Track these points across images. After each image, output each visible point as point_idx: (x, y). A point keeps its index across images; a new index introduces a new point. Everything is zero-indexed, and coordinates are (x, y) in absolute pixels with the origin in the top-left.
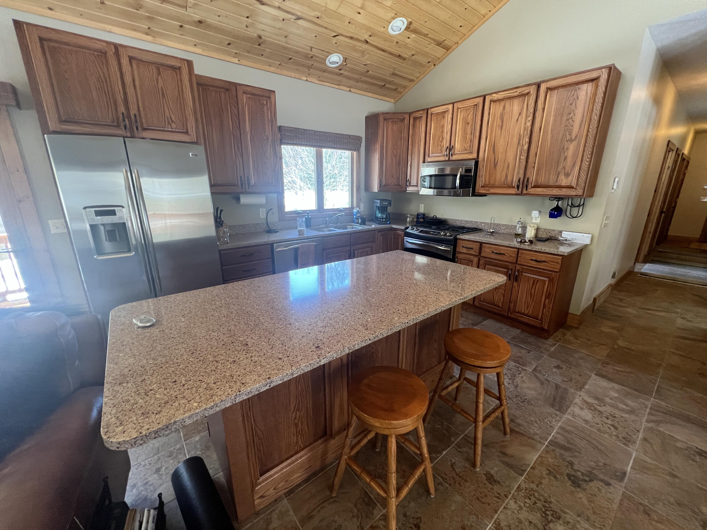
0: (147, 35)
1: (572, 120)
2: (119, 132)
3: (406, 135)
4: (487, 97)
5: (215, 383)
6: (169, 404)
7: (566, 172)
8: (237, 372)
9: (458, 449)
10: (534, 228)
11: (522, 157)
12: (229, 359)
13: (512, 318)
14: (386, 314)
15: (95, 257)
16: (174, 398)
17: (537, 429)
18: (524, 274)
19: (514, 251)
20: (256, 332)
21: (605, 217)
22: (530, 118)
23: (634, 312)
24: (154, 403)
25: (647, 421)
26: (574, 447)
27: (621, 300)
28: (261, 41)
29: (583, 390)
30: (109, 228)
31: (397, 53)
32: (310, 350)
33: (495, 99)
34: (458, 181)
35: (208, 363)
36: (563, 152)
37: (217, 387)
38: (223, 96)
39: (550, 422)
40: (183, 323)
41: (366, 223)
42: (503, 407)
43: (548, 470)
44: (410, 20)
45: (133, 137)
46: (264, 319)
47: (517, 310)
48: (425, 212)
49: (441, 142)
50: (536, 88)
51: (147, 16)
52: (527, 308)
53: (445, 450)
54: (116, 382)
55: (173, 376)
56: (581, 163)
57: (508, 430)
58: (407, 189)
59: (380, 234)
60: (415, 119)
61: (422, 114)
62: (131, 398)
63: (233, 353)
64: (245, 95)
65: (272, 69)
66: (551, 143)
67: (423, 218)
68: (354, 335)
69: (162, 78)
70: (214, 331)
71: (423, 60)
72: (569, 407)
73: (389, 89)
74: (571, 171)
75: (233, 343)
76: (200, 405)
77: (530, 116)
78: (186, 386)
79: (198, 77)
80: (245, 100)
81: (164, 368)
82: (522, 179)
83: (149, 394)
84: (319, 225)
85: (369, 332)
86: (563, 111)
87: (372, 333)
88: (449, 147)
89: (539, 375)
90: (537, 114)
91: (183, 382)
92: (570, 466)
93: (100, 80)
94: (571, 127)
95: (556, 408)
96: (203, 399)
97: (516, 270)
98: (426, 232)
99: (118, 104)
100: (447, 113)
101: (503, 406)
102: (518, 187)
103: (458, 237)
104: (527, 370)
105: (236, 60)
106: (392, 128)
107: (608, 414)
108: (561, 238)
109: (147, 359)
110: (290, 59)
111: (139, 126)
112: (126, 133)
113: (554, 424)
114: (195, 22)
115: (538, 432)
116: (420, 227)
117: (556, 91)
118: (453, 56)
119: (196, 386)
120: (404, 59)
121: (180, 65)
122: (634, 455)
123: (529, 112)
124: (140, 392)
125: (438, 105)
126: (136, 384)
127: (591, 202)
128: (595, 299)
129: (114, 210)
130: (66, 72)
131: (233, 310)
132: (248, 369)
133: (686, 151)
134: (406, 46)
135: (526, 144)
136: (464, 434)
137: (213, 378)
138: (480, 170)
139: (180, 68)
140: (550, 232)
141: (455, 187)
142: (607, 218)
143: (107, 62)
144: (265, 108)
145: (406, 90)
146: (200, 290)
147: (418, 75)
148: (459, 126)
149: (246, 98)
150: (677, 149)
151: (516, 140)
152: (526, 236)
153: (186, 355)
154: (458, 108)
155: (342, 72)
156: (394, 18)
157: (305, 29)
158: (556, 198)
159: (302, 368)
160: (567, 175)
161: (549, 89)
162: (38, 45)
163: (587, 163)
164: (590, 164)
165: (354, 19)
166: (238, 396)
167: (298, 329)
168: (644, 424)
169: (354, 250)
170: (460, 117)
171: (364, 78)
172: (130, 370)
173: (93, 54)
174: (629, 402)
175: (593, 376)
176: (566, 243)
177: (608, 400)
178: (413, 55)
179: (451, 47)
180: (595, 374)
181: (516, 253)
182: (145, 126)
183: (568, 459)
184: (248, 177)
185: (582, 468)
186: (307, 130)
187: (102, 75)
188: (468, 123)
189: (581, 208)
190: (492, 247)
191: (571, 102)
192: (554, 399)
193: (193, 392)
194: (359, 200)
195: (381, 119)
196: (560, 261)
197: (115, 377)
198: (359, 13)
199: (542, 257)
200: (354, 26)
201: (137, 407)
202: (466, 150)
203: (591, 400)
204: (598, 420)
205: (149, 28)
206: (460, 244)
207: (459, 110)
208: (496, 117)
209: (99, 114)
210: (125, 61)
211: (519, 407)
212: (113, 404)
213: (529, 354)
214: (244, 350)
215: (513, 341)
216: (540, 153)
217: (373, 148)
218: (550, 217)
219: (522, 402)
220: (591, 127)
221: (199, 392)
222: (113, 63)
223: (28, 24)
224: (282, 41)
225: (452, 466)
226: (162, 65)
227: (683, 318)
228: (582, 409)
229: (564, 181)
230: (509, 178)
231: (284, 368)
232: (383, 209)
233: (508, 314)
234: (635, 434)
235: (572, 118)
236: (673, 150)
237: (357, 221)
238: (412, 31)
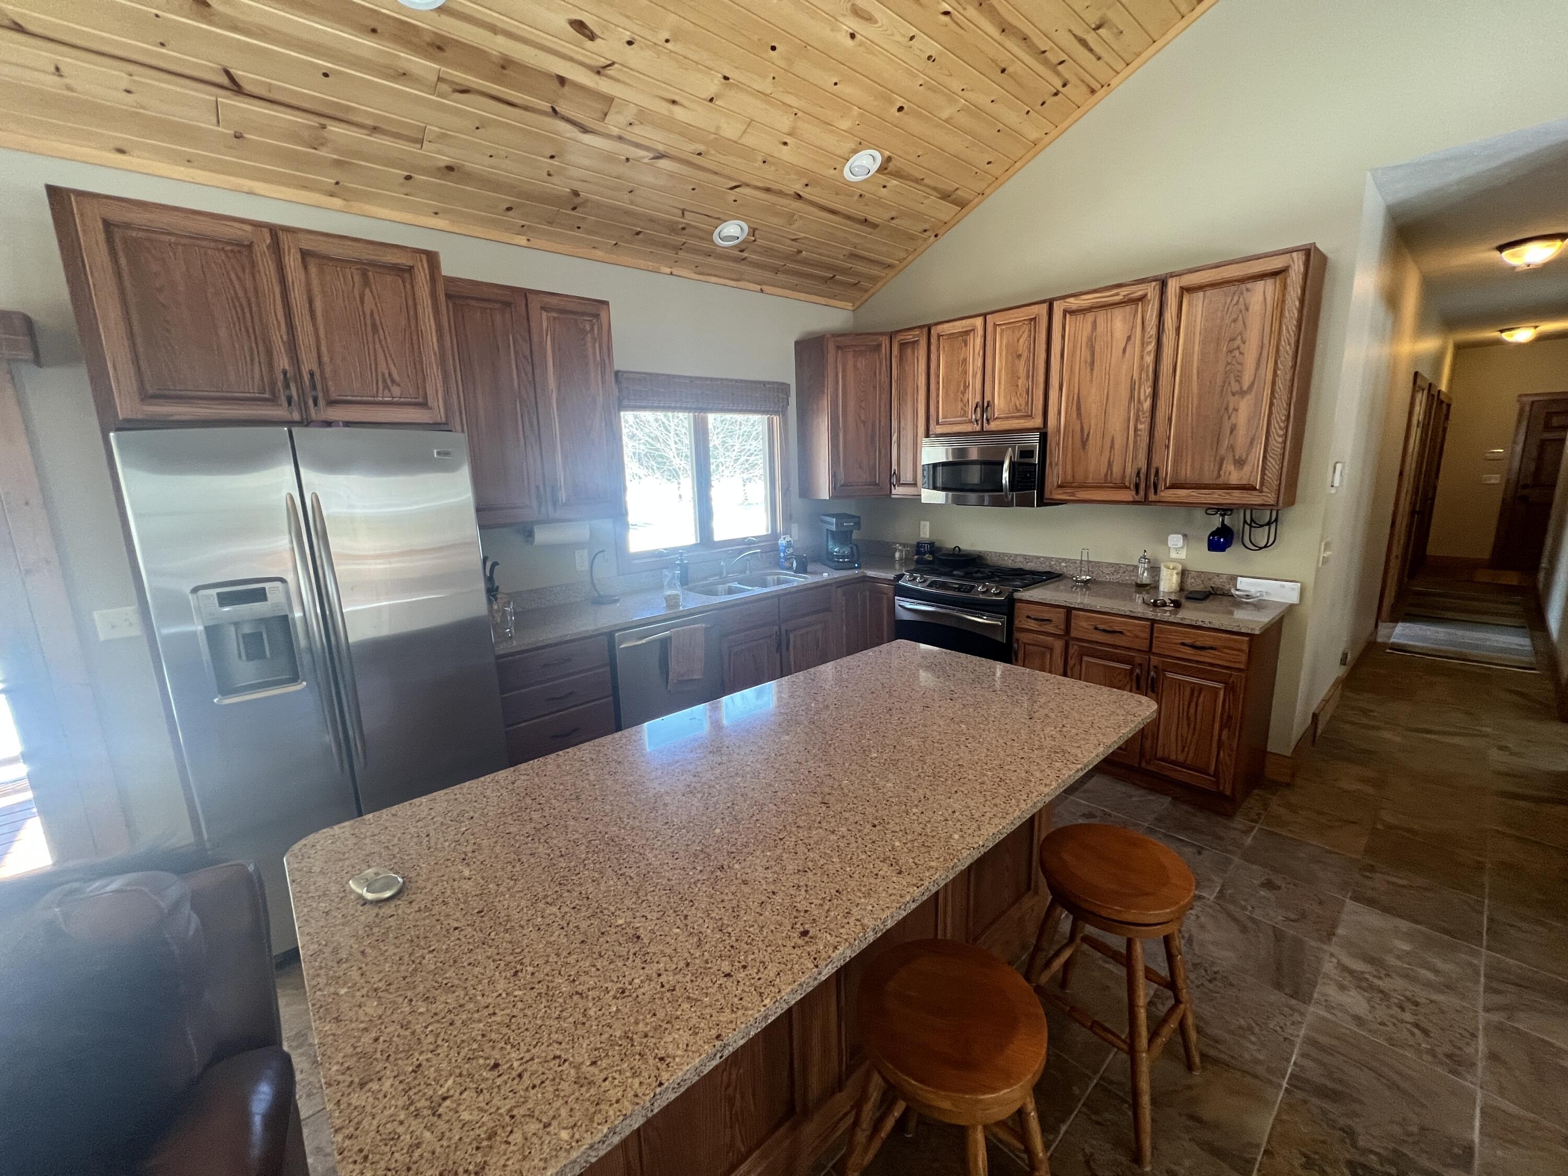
0: (331, 196)
1: (1241, 353)
2: (275, 413)
3: (884, 379)
4: (1056, 304)
5: (594, 1063)
6: (498, 1138)
7: (1237, 457)
8: (637, 1023)
9: (1093, 1117)
10: (1175, 571)
11: (1140, 426)
12: (609, 985)
13: (1153, 772)
14: (929, 825)
15: (215, 701)
16: (507, 1118)
17: (1255, 1047)
18: (1169, 675)
19: (1144, 626)
20: (649, 897)
21: (1323, 544)
22: (1151, 347)
23: (1398, 739)
24: (460, 1139)
25: (1487, 1010)
26: (1348, 1091)
27: (1365, 712)
28: (577, 201)
29: (1334, 939)
30: (247, 629)
31: (861, 215)
32: (790, 944)
33: (1074, 307)
34: (1006, 475)
35: (561, 1000)
36: (1226, 417)
37: (603, 1076)
38: (498, 318)
39: (1281, 1027)
40: (470, 883)
41: (810, 568)
42: (1182, 1006)
43: (1305, 1156)
44: (887, 153)
45: (306, 422)
46: (656, 856)
47: (1159, 754)
48: (934, 538)
49: (963, 393)
50: (1157, 287)
51: (335, 160)
52: (1183, 751)
53: (1063, 1121)
54: (350, 1079)
55: (487, 1047)
56: (1267, 439)
57: (1197, 1060)
58: (894, 492)
59: (840, 590)
60: (903, 346)
61: (918, 336)
62: (400, 1130)
63: (612, 966)
64: (544, 314)
65: (599, 254)
66: (1200, 397)
67: (931, 552)
68: (875, 892)
69: (371, 292)
70: (549, 900)
71: (915, 228)
72: (1315, 987)
73: (842, 283)
74: (1247, 455)
75: (603, 933)
76: (577, 1136)
77: (1151, 342)
78: (526, 1076)
79: (450, 280)
80: (545, 324)
81: (458, 1023)
82: (1144, 470)
83: (441, 1110)
84: (706, 578)
85: (909, 879)
86: (1219, 333)
87: (915, 882)
88: (980, 404)
89: (1231, 907)
90: (1165, 340)
91: (516, 1064)
92: (1347, 1141)
93: (237, 304)
94: (1239, 367)
95: (1287, 991)
96: (578, 1114)
97: (1151, 667)
98: (944, 586)
99: (275, 353)
100: (972, 334)
101: (1181, 1002)
102: (1137, 486)
103: (1017, 595)
104: (1204, 898)
105: (522, 240)
106: (855, 366)
107: (1402, 998)
108: (1237, 593)
109: (411, 1000)
110: (638, 233)
111: (320, 395)
112: (291, 413)
113: (1291, 1032)
114: (439, 169)
115: (1261, 1057)
116: (929, 574)
117: (1201, 294)
118: (973, 218)
119: (551, 1077)
120: (875, 226)
121: (410, 263)
122: (1479, 1096)
123: (1147, 336)
124: (419, 1105)
125: (952, 318)
126: (401, 1082)
127: (1291, 515)
128: (1315, 716)
129: (264, 589)
130: (160, 290)
131: (576, 836)
132: (661, 1014)
133: (1444, 387)
134: (878, 203)
135: (1146, 400)
136: (1098, 1076)
137: (584, 1046)
138: (1051, 450)
139: (411, 269)
140: (1210, 579)
141: (999, 487)
142: (1327, 546)
143: (253, 264)
144: (589, 338)
145: (879, 284)
146: (482, 779)
147: (902, 255)
148: (1000, 363)
149: (548, 318)
150: (1430, 385)
151: (1123, 391)
152: (1162, 588)
153: (502, 981)
154: (995, 325)
155: (745, 254)
156: (855, 151)
157: (671, 175)
158: (1218, 510)
159: (785, 997)
160: (1240, 463)
161: (1186, 290)
162: (101, 237)
163: (1280, 440)
164: (1285, 442)
165: (775, 154)
166: (658, 1097)
167: (745, 883)
168: (1483, 1018)
169: (787, 631)
170: (1001, 343)
171: (790, 265)
172: (376, 1040)
173: (223, 249)
174: (1439, 963)
175: (1350, 905)
176: (1247, 603)
177: (1391, 960)
178: (892, 218)
179: (971, 201)
180: (1351, 898)
181: (1148, 630)
182: (334, 396)
183: (1342, 1122)
184: (553, 488)
185: (1375, 1142)
186: (674, 376)
187: (241, 294)
188: (1019, 356)
189: (1273, 527)
190: (1093, 617)
191: (1234, 316)
192: (1279, 969)
193: (549, 1096)
194: (788, 518)
195: (831, 347)
196: (1245, 647)
197: (346, 1065)
198: (785, 144)
199: (1206, 639)
200: (773, 168)
201: (421, 1156)
202: (1019, 411)
203: (1358, 966)
204: (1381, 1012)
205: (337, 183)
206: (1021, 611)
207: (998, 329)
208: (1079, 344)
209: (232, 378)
210: (292, 262)
211: (1205, 993)
212: (361, 1151)
213: (1201, 857)
214: (635, 954)
215: (1160, 827)
216: (1178, 416)
217: (815, 407)
218: (1209, 550)
219: (1210, 981)
220: (1280, 366)
221: (562, 1094)
222: (266, 266)
223: (82, 194)
224: (623, 201)
225: (1087, 1163)
226: (373, 264)
227: (1501, 748)
228: (1342, 988)
229: (1235, 476)
230: (1116, 469)
231: (744, 1003)
232: (842, 536)
233: (1140, 763)
234: (1468, 1044)
235: (1238, 348)
236: (1423, 390)
237: (787, 564)
238: (891, 174)
